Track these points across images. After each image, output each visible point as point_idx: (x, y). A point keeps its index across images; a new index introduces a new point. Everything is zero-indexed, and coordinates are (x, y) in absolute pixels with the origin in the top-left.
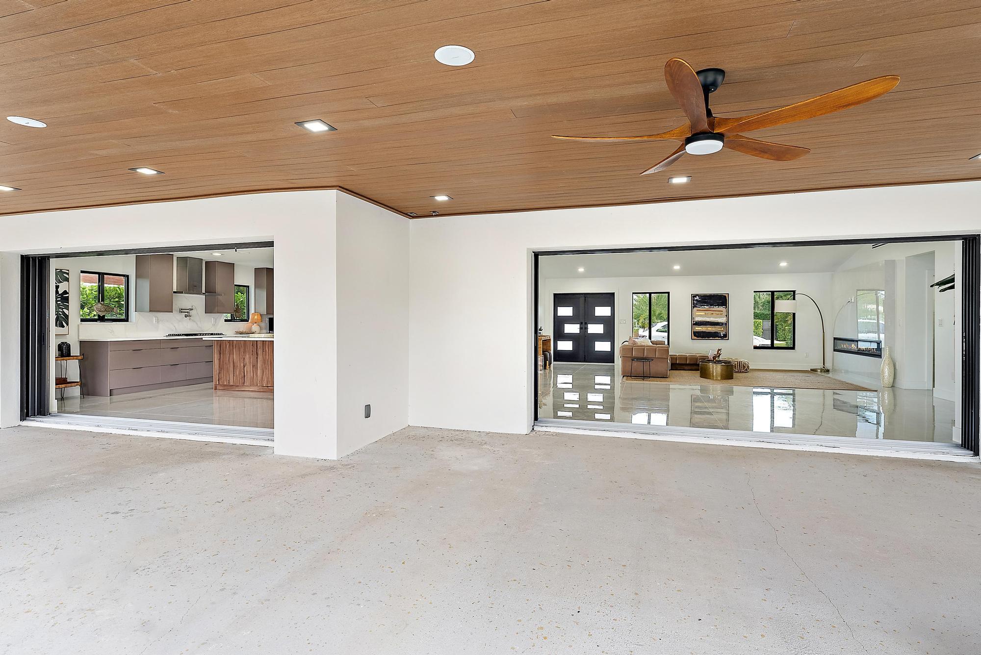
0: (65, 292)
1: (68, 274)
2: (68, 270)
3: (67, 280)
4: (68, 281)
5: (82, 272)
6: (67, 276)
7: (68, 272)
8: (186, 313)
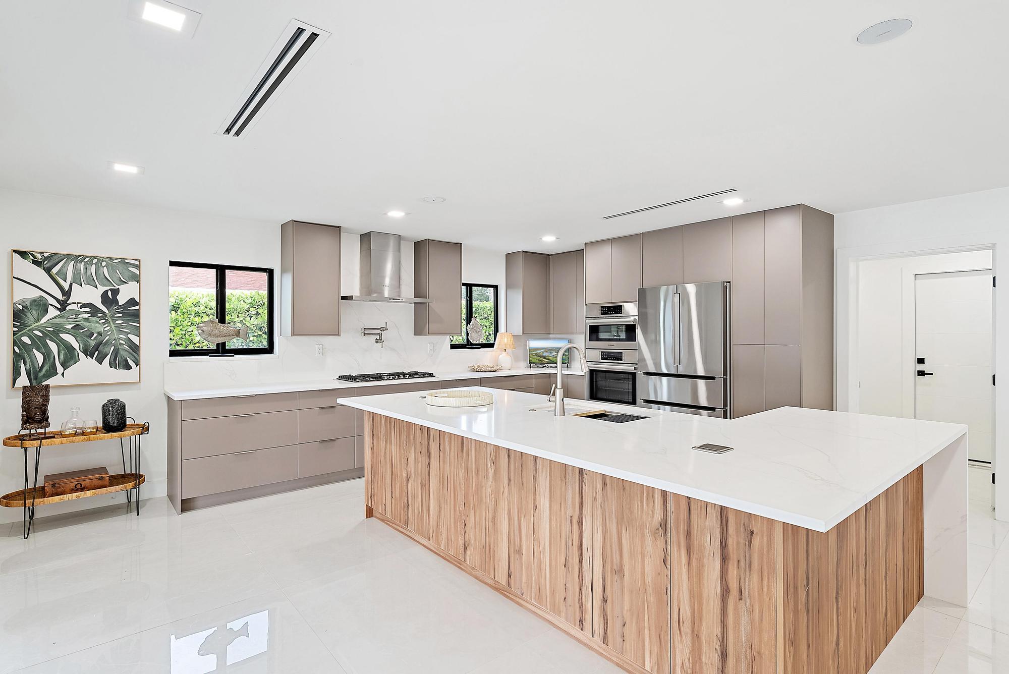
0: (133, 302)
1: (138, 267)
2: (139, 260)
3: (137, 279)
4: (138, 281)
5: (172, 264)
6: (137, 272)
7: (137, 263)
8: (377, 334)
